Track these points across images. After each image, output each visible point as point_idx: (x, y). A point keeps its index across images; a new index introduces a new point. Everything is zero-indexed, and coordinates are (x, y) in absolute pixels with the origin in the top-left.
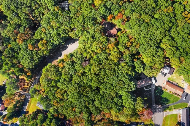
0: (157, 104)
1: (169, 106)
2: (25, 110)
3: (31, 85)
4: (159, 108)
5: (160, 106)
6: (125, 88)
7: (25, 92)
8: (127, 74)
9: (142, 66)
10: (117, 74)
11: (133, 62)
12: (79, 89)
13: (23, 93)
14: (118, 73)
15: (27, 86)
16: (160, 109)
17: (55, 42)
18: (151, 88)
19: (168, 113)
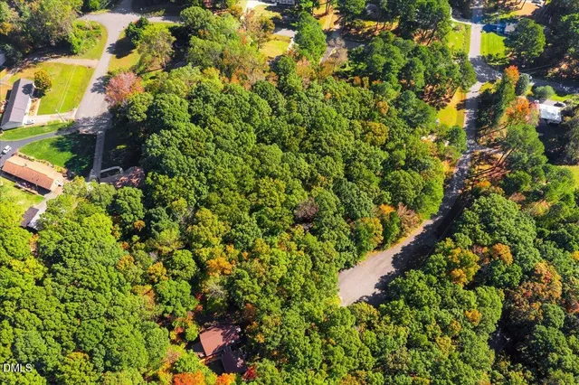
0: (90, 135)
1: (57, 134)
2: (467, 111)
3: (469, 172)
4: (84, 127)
5: (83, 131)
6: (179, 136)
7: (483, 153)
8: (171, 175)
9: (120, 201)
10: (202, 174)
11: (148, 218)
12: (320, 141)
13: (488, 149)
14: (198, 178)
15: (481, 167)
16: (85, 124)
17: (420, 278)
18: (102, 171)
19: (65, 118)
